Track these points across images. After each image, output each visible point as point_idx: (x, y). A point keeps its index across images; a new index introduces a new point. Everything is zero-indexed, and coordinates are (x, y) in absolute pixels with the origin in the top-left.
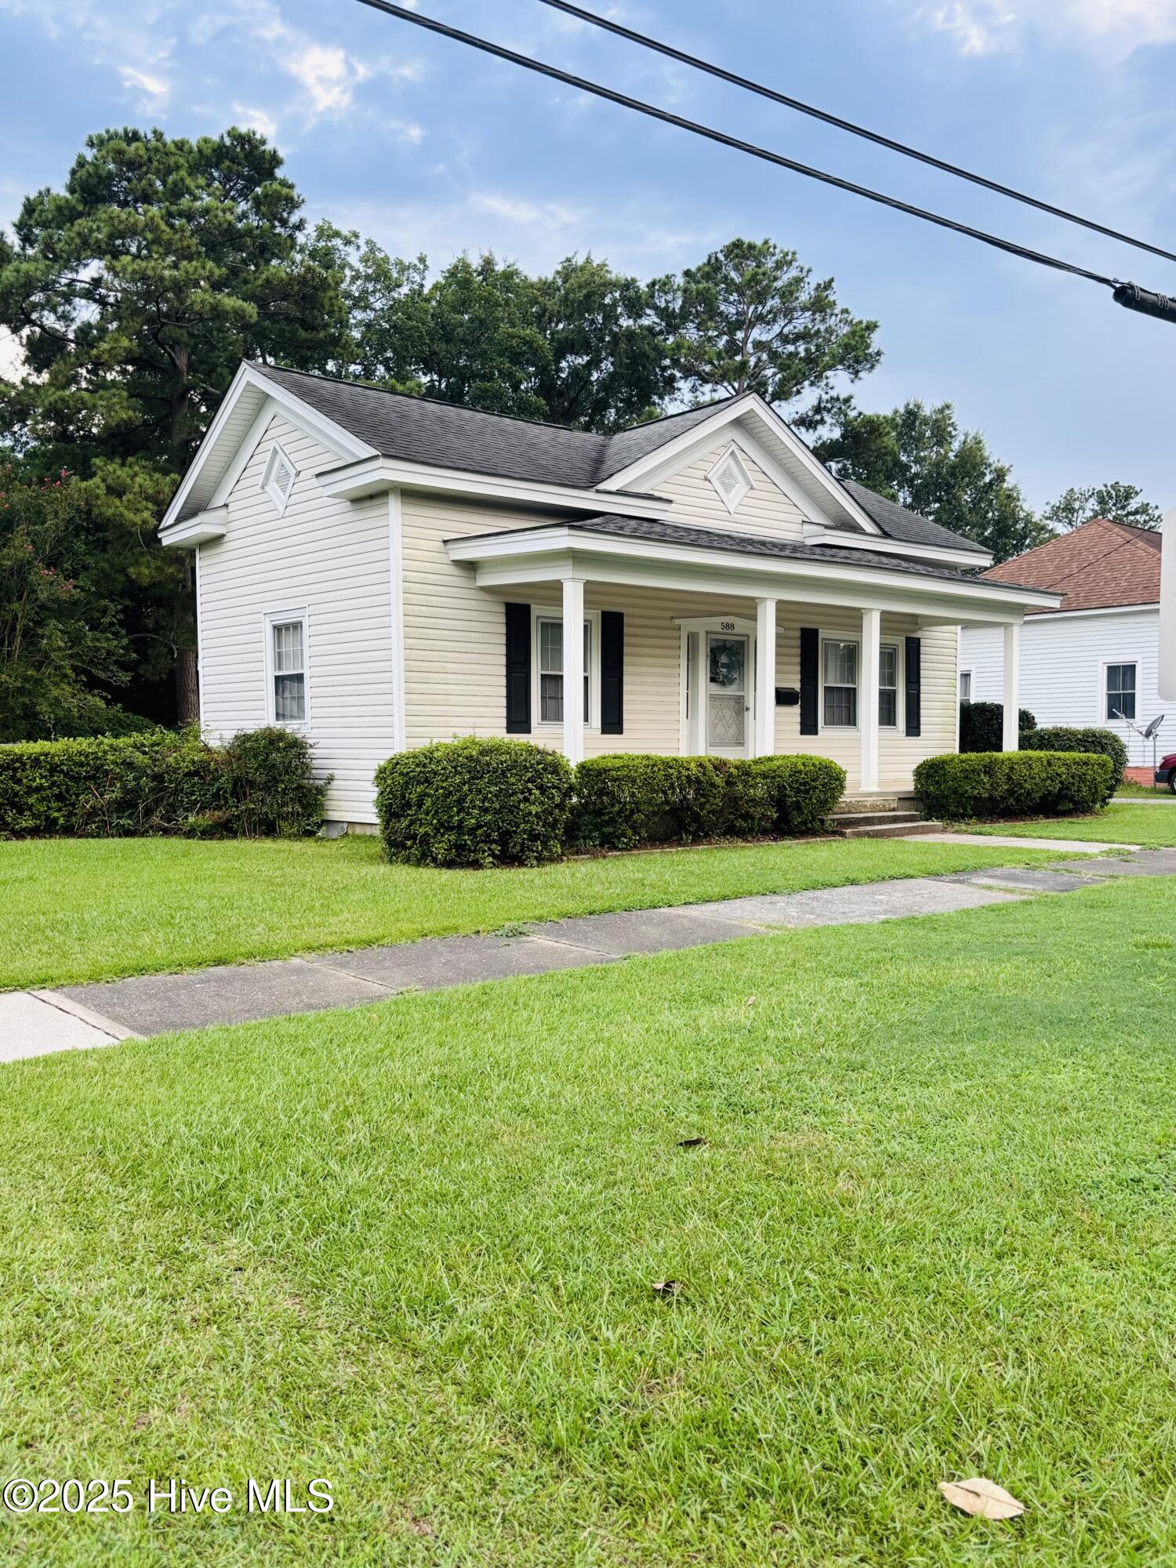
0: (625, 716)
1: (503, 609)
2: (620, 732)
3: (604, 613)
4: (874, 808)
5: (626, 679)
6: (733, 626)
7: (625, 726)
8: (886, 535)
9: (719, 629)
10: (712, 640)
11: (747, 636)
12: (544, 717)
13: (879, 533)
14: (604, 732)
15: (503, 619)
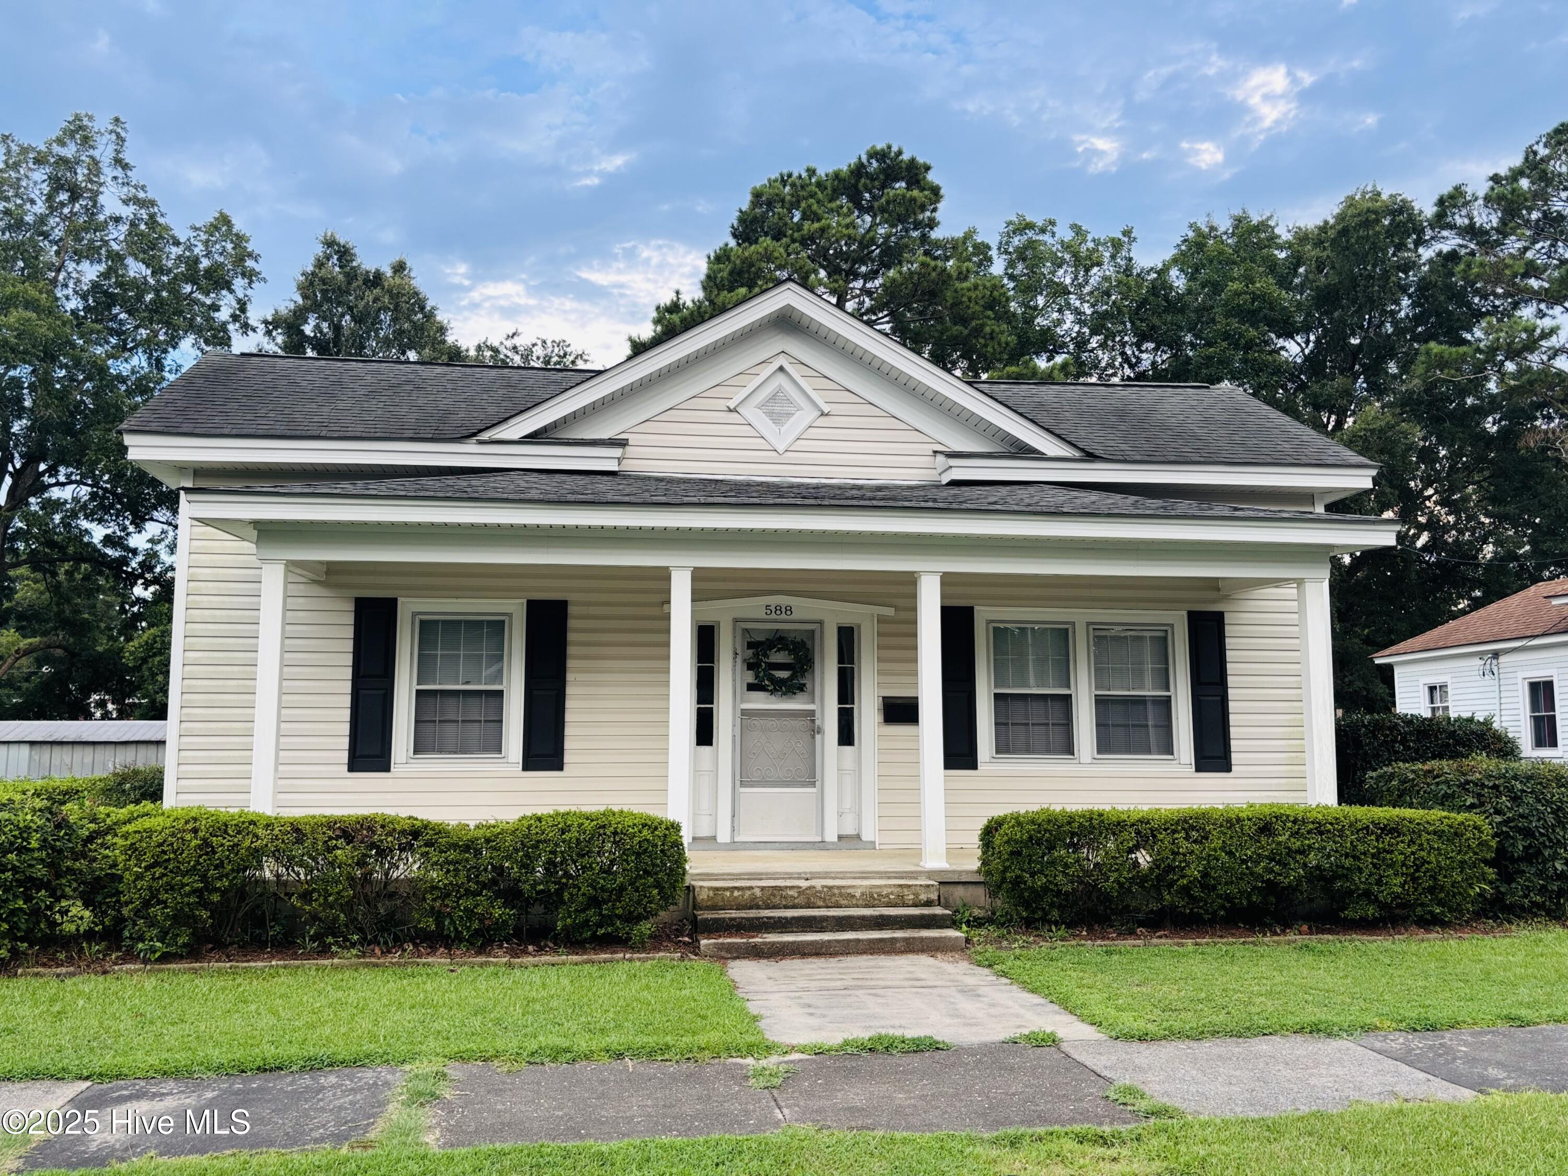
0: (568, 744)
1: (351, 607)
2: (559, 766)
3: (530, 603)
4: (870, 900)
5: (571, 690)
6: (789, 609)
7: (567, 758)
8: (1090, 457)
9: (761, 614)
10: (746, 631)
11: (821, 623)
12: (419, 748)
13: (1077, 454)
14: (527, 767)
15: (350, 619)
